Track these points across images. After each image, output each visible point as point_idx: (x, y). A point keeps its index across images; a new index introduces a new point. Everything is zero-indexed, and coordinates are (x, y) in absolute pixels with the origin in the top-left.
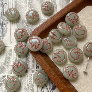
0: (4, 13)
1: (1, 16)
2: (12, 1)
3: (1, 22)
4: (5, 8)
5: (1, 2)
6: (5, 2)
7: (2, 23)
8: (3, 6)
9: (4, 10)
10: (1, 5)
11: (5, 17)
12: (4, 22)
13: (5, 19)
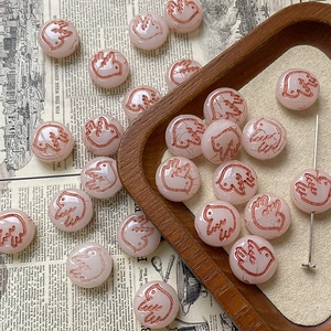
0: (33, 78)
1: (23, 87)
3: (25, 106)
4: (34, 64)
5: (20, 45)
6: (32, 45)
7: (27, 107)
8: (29, 56)
9: (32, 69)
10: (23, 54)
11: (34, 89)
12: (33, 104)
13: (36, 97)
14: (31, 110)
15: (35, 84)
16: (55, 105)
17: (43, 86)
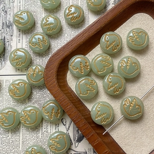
0: (7, 24)
1: (3, 28)
2: (19, 4)
3: (3, 38)
4: (8, 16)
5: (2, 6)
6: (8, 6)
8: (6, 12)
9: (7, 19)
10: (3, 10)
11: (8, 29)
12: (8, 37)
13: (9, 33)
14: (6, 40)
15: (8, 27)
16: (18, 38)
17: (12, 28)
